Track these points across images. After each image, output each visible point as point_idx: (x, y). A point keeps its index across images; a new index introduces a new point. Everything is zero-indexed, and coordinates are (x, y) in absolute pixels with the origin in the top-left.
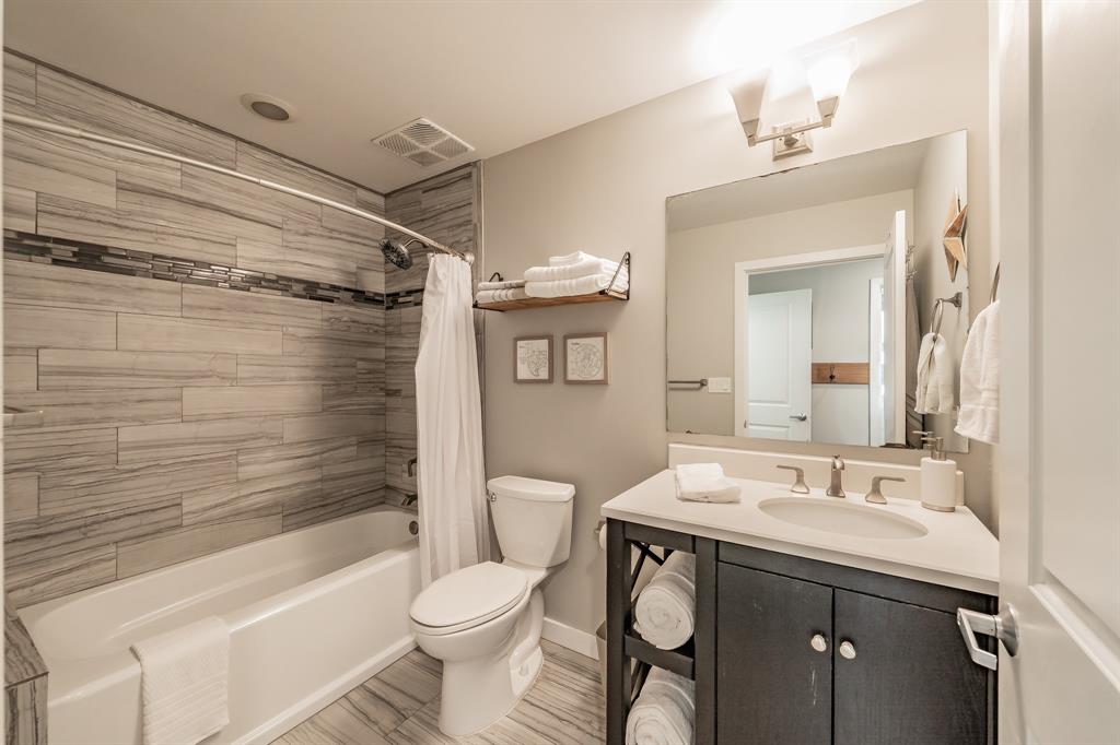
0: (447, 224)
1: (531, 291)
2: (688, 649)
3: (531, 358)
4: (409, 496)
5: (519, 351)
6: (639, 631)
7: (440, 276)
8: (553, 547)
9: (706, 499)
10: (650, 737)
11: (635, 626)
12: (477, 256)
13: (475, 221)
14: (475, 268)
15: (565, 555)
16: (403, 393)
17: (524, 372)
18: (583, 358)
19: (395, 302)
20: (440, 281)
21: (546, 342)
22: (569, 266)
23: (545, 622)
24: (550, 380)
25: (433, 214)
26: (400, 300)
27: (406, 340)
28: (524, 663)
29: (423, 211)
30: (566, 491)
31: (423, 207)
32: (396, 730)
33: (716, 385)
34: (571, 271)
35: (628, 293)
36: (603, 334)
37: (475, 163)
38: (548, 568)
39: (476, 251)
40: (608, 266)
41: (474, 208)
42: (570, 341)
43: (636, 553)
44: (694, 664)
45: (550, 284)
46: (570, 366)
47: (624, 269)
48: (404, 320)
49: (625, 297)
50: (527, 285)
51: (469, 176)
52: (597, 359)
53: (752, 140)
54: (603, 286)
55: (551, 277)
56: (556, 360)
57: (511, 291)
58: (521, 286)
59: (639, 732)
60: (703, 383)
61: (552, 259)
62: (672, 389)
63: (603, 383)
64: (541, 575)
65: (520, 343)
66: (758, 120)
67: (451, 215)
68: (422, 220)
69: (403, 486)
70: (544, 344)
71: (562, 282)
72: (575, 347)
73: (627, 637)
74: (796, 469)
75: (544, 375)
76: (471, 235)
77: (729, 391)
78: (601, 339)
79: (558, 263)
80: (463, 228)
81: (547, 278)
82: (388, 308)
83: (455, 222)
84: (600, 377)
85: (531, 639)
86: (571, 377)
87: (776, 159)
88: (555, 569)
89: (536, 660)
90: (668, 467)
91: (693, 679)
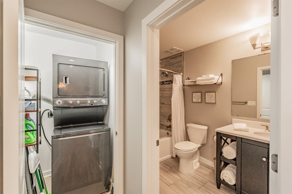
0: (176, 66)
1: (197, 83)
2: (235, 159)
3: (197, 97)
4: (167, 126)
5: (194, 95)
6: (224, 155)
7: (176, 80)
8: (202, 140)
9: (240, 130)
10: (226, 177)
11: (223, 154)
12: (183, 73)
13: (183, 65)
14: (183, 76)
15: (205, 142)
16: (165, 104)
17: (194, 100)
18: (210, 97)
19: (163, 83)
20: (176, 81)
21: (200, 93)
22: (207, 78)
23: (200, 157)
24: (201, 102)
25: (172, 64)
26: (164, 83)
27: (166, 92)
28: (196, 164)
29: (170, 63)
30: (206, 128)
31: (170, 62)
32: (171, 169)
33: (250, 103)
34: (207, 79)
35: (221, 83)
36: (215, 92)
37: (183, 52)
38: (201, 144)
39: (183, 72)
40: (216, 78)
41: (183, 62)
42: (206, 94)
43: (223, 141)
44: (236, 163)
45: (202, 82)
46: (206, 99)
47: (221, 77)
48: (165, 88)
49: (221, 84)
50: (197, 82)
51: (181, 55)
52: (213, 98)
53: (254, 48)
54: (215, 82)
55: (203, 80)
56: (203, 98)
57: (192, 83)
58: (195, 82)
59: (223, 176)
60: (246, 103)
61: (203, 76)
62: (233, 104)
63: (215, 103)
64: (200, 145)
65: (194, 94)
66: (256, 44)
67: (177, 64)
68: (170, 65)
69: (165, 125)
70: (200, 94)
71: (205, 81)
72: (208, 95)
73: (221, 156)
74: (266, 126)
75: (200, 101)
76: (182, 69)
77: (255, 105)
78: (214, 93)
79: (204, 77)
80: (179, 67)
81: (201, 80)
82: (161, 85)
83: (178, 66)
84: (214, 102)
85: (197, 160)
86: (207, 102)
87: (262, 51)
88: (203, 145)
89: (198, 164)
90: (232, 124)
91: (236, 165)
